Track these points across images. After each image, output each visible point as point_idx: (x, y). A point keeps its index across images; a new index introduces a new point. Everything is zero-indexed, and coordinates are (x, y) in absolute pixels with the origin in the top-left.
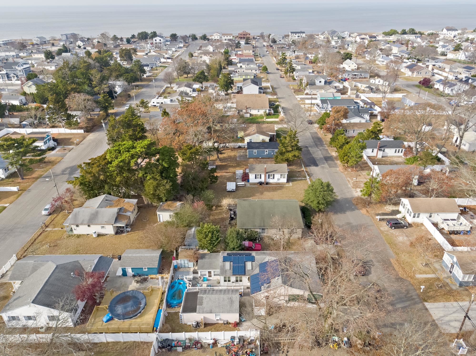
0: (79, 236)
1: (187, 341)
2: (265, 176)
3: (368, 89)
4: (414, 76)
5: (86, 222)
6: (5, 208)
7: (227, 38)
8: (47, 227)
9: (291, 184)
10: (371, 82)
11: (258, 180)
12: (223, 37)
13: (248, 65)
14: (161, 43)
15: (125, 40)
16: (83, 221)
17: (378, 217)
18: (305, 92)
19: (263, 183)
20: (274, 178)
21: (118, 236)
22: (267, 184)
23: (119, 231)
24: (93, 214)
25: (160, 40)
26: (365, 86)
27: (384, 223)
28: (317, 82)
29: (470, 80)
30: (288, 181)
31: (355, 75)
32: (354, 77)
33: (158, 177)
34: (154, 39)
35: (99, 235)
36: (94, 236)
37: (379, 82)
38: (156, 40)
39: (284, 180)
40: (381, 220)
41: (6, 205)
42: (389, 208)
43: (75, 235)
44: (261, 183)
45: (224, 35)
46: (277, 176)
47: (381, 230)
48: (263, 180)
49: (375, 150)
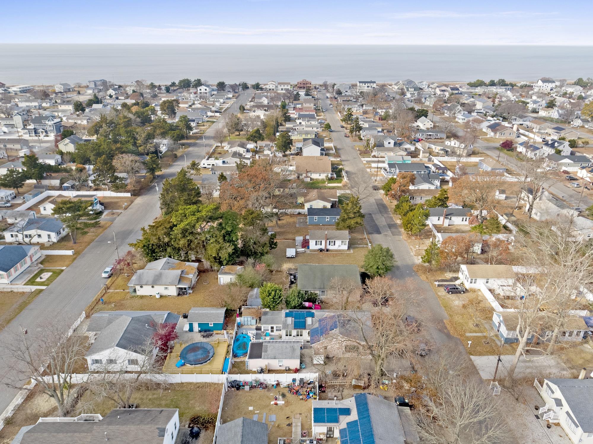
0: (142, 297)
1: (254, 382)
2: (326, 243)
3: (442, 152)
4: (497, 137)
5: (150, 283)
6: (62, 271)
7: (284, 88)
8: (108, 288)
9: (352, 251)
10: (446, 144)
11: (319, 247)
12: (279, 86)
13: (308, 121)
14: (206, 93)
15: (163, 88)
16: (147, 281)
17: (437, 283)
18: (373, 154)
19: (324, 250)
20: (334, 245)
21: (180, 297)
22: (327, 250)
23: (182, 292)
24: (157, 276)
25: (206, 90)
26: (439, 148)
27: (442, 289)
28: (386, 144)
29: (556, 143)
30: (349, 248)
31: (430, 135)
32: (429, 137)
33: (221, 240)
34: (199, 89)
35: (162, 297)
36: (158, 297)
37: (455, 144)
39: (345, 247)
40: (439, 286)
41: (64, 268)
42: (449, 275)
43: (138, 296)
44: (321, 250)
45: (280, 84)
46: (338, 242)
47: (438, 295)
48: (323, 247)
49: (442, 218)
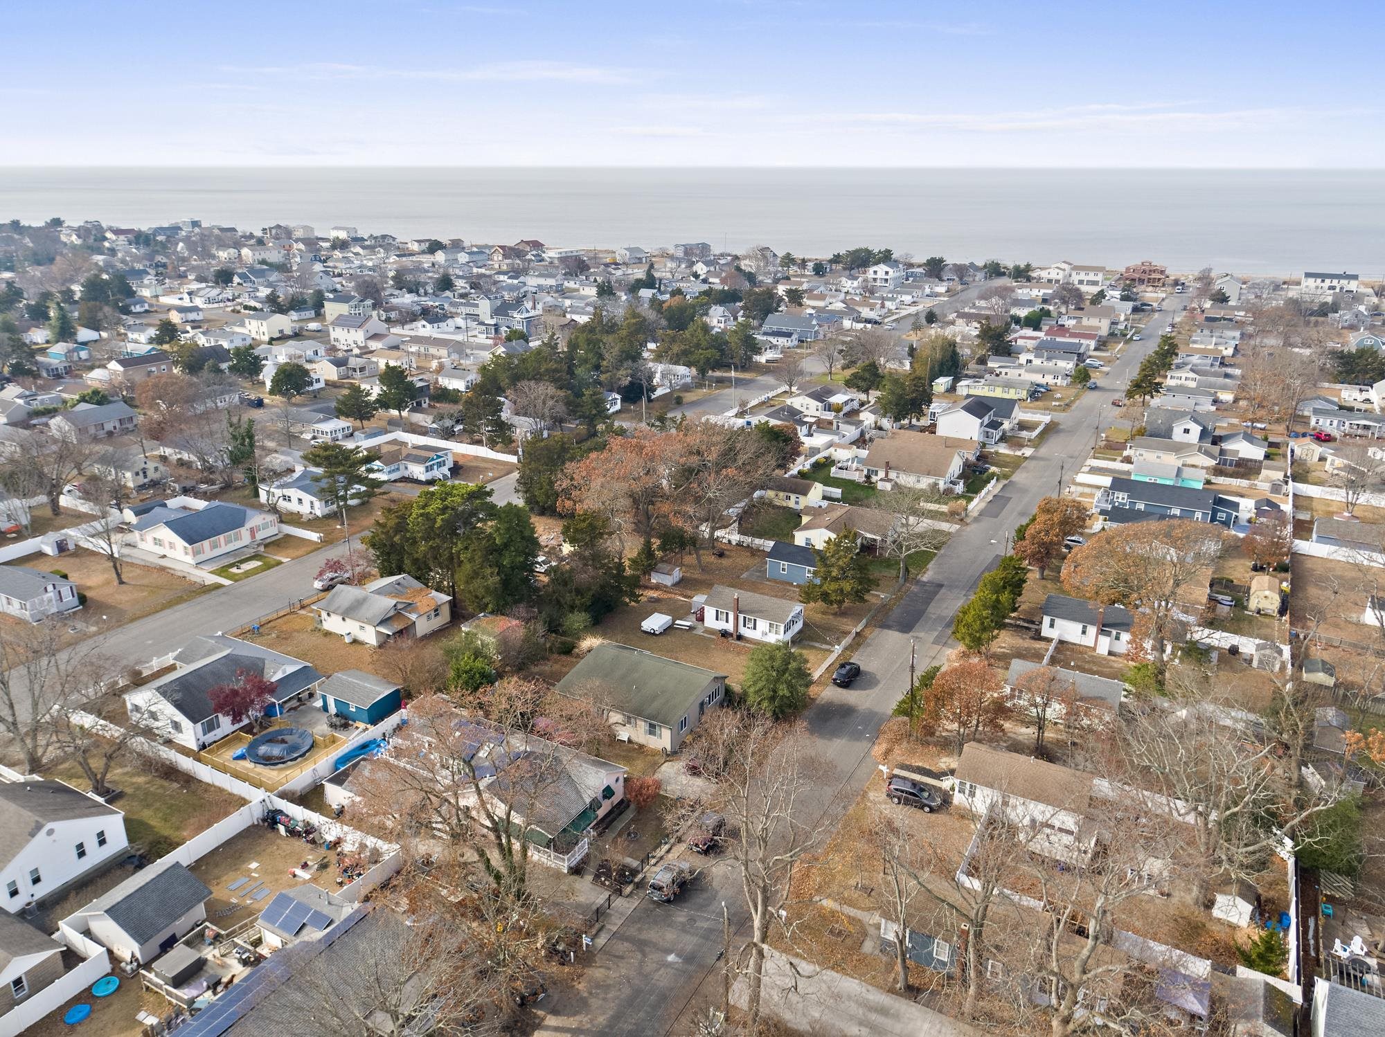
0: (328, 634)
1: (301, 824)
2: (736, 619)
5: (340, 611)
6: (280, 563)
7: (1086, 278)
8: (303, 607)
11: (721, 625)
12: (1074, 273)
14: (886, 280)
15: (810, 265)
16: (339, 607)
19: (731, 635)
20: (755, 628)
21: (380, 651)
22: (740, 638)
24: (358, 601)
25: (887, 273)
28: (1178, 435)
34: (871, 270)
35: (355, 641)
36: (347, 640)
38: (875, 272)
39: (776, 639)
40: (890, 776)
41: (284, 560)
43: (323, 630)
44: (725, 634)
45: (1078, 268)
46: (763, 625)
47: (865, 797)
48: (730, 627)
49: (1092, 630)
